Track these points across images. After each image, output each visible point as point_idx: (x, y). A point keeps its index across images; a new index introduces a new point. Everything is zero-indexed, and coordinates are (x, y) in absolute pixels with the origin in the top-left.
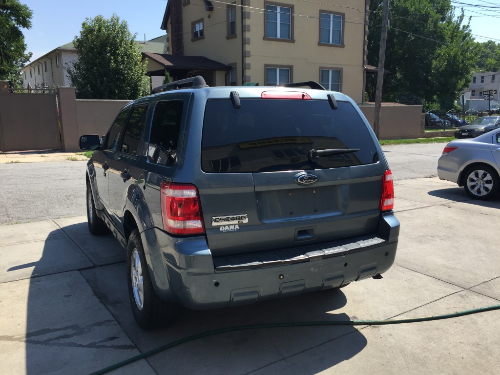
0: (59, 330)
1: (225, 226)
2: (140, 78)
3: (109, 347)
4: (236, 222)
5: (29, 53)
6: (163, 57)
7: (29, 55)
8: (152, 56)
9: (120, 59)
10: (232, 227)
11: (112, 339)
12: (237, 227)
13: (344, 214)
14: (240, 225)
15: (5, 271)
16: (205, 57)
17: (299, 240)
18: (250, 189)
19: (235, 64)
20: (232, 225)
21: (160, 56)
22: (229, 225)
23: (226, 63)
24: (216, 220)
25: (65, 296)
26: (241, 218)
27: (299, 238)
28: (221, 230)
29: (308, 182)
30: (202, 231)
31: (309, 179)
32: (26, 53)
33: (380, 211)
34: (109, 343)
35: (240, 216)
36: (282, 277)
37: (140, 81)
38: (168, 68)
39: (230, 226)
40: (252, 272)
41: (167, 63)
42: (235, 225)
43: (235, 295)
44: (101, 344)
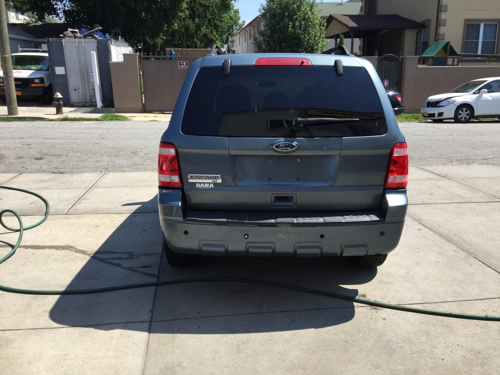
0: (118, 253)
1: (200, 183)
2: (317, 42)
3: (140, 272)
4: (210, 181)
5: (243, 21)
6: (350, 18)
7: (242, 23)
8: (338, 18)
9: (297, 24)
10: (207, 185)
11: (146, 267)
12: (212, 185)
13: (332, 186)
14: (215, 184)
15: (120, 206)
16: (397, 15)
17: (276, 206)
18: (225, 152)
19: (429, 21)
20: (207, 183)
21: (348, 17)
22: (204, 183)
23: (419, 20)
24: (192, 178)
25: (143, 230)
26: (215, 178)
27: (277, 204)
28: (197, 186)
29: (285, 150)
30: (180, 186)
31: (286, 146)
32: (240, 21)
33: (384, 188)
34: (142, 270)
35: (214, 175)
36: (246, 237)
37: (317, 45)
38: (352, 29)
39: (206, 184)
40: (217, 227)
41: (352, 24)
42: (210, 183)
43: (202, 244)
44: (136, 269)
